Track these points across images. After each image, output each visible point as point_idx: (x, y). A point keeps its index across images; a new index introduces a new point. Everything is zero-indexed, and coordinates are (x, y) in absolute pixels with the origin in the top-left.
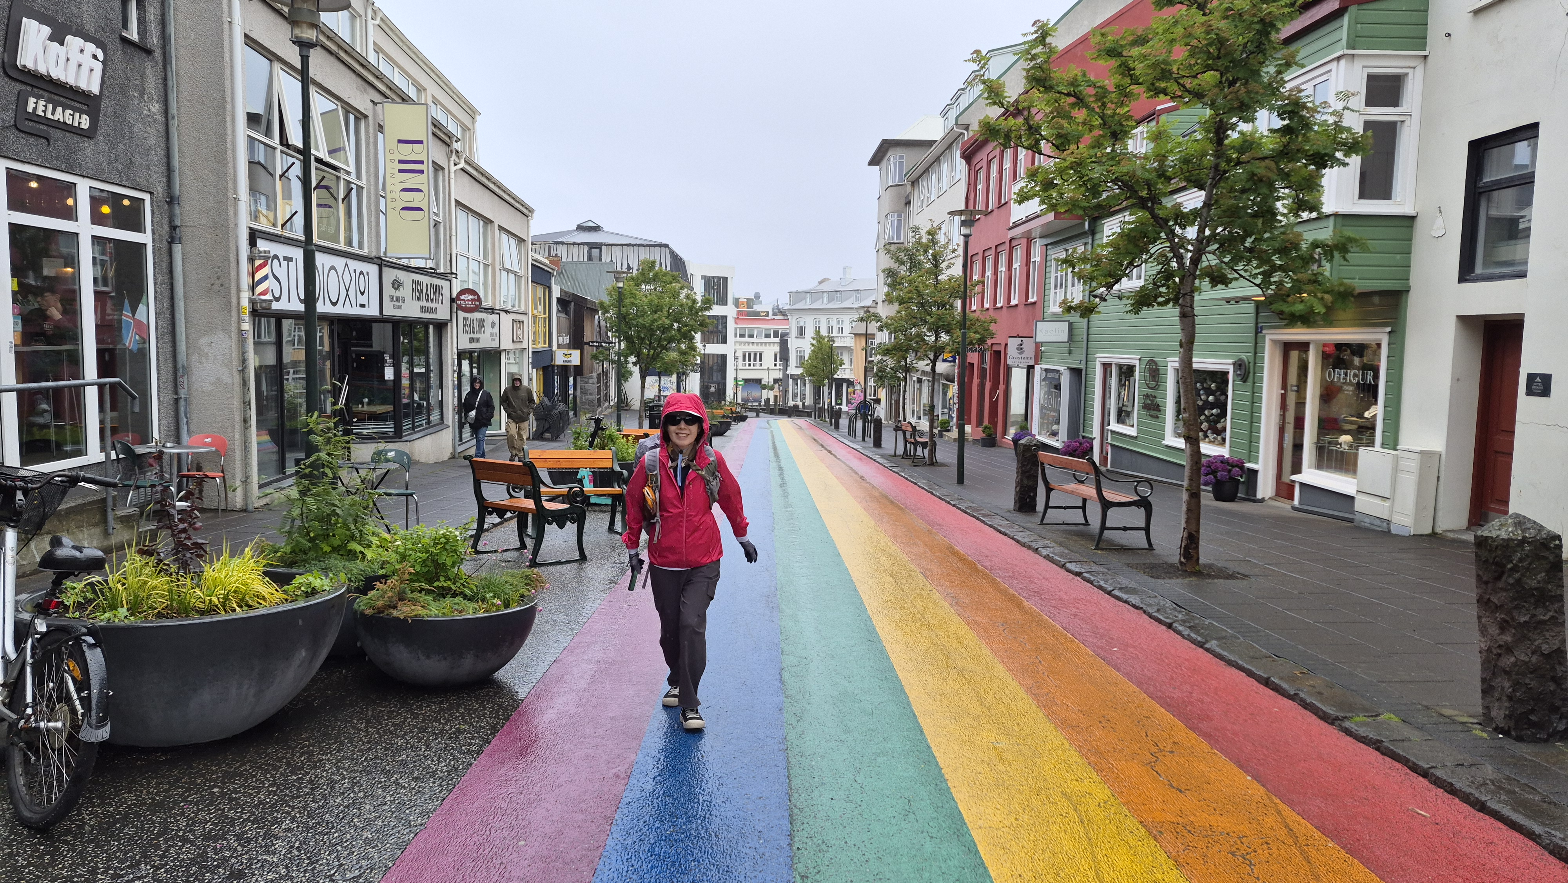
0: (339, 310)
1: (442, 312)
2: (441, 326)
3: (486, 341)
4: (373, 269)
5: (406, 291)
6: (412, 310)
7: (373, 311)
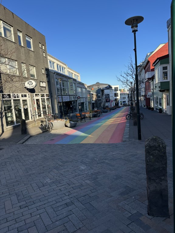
0: (66, 101)
1: (76, 99)
2: (76, 101)
3: (82, 101)
4: (68, 96)
5: (72, 98)
6: (73, 99)
7: (69, 100)
